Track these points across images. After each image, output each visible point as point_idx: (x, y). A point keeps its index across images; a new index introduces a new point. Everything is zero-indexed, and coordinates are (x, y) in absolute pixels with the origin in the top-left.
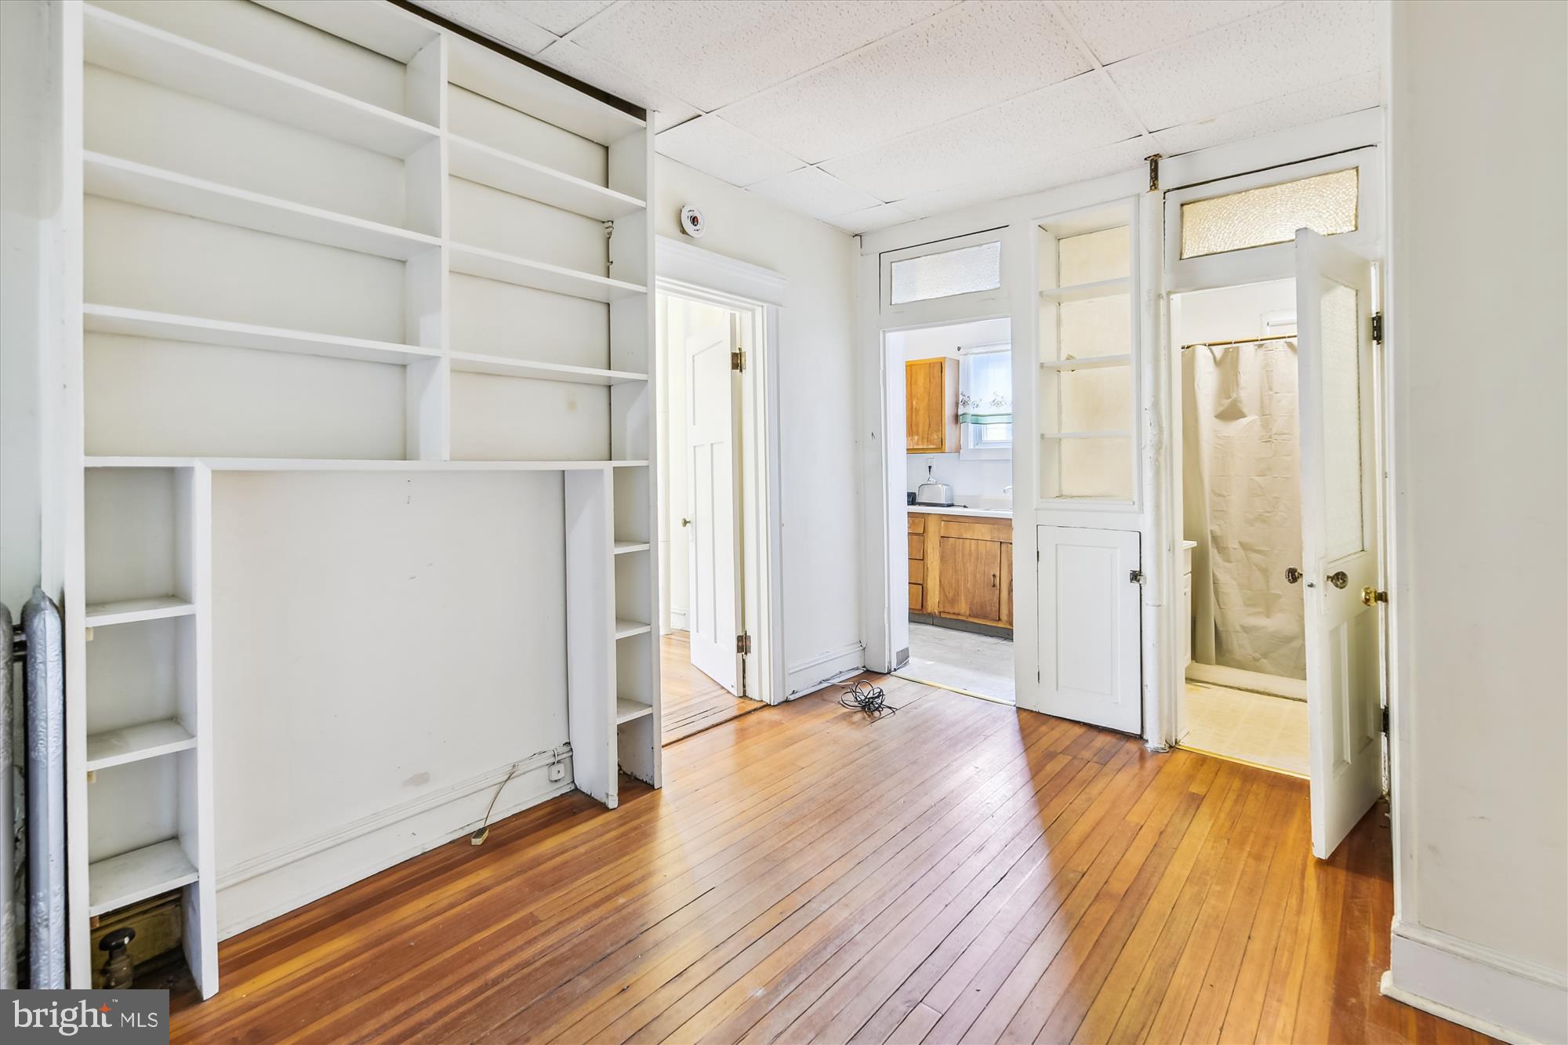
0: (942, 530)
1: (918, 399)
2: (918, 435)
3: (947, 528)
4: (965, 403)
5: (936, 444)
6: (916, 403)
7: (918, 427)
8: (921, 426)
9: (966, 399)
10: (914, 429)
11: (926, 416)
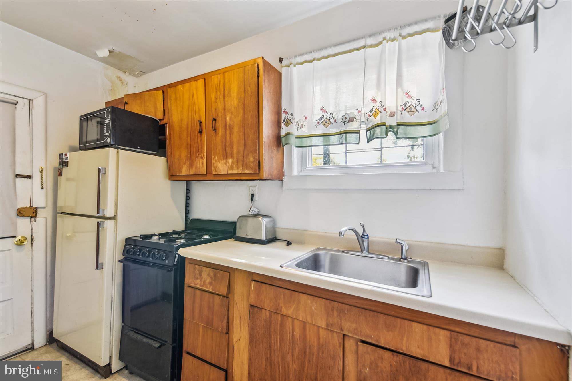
0: (252, 296)
1: (232, 113)
2: (232, 157)
3: (258, 293)
4: (288, 122)
5: (252, 169)
6: (230, 119)
7: (232, 148)
8: (235, 147)
9: (289, 116)
10: (228, 151)
11: (241, 134)
